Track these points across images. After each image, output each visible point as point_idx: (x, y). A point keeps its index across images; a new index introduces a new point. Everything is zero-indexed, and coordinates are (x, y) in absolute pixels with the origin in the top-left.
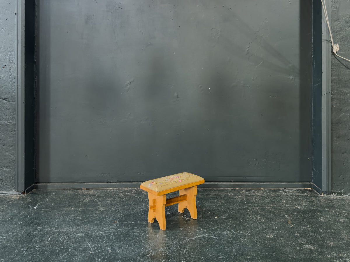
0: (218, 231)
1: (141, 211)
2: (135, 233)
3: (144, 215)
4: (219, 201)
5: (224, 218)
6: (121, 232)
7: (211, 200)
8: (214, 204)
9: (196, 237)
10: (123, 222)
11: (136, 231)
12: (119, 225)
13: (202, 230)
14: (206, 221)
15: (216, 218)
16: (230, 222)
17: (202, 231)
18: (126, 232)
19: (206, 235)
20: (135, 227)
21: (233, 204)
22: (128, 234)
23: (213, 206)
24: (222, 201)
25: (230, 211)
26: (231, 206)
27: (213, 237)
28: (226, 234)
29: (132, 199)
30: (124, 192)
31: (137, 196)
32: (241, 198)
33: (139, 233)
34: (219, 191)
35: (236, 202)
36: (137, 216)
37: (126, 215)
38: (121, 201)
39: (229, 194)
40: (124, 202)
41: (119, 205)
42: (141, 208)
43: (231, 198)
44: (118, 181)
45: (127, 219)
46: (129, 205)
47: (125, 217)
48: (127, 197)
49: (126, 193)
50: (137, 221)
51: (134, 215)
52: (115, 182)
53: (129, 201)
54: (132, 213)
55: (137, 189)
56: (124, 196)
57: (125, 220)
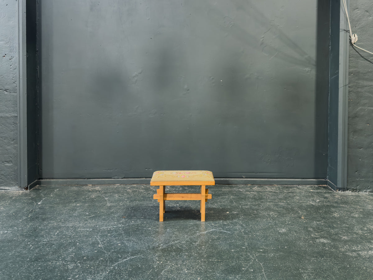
0: (229, 225)
1: (150, 206)
2: (145, 227)
3: (154, 210)
4: (231, 197)
6: (130, 227)
7: (221, 196)
8: (225, 200)
10: (132, 217)
11: (145, 225)
12: (128, 220)
14: (218, 216)
15: (227, 213)
17: (213, 225)
18: (135, 227)
19: (218, 230)
20: (144, 221)
21: (245, 200)
22: (137, 229)
24: (234, 197)
25: (242, 207)
26: (243, 201)
29: (141, 194)
30: (131, 187)
31: (145, 192)
32: (253, 194)
33: (149, 227)
34: (231, 187)
35: (248, 197)
36: (146, 212)
37: (134, 210)
38: (129, 197)
39: (241, 190)
40: (132, 197)
41: (126, 201)
42: (150, 204)
43: (243, 194)
44: (125, 177)
45: (136, 214)
46: (137, 201)
47: (133, 212)
48: (135, 192)
49: (134, 189)
50: (146, 215)
51: (143, 210)
52: (122, 178)
53: (137, 196)
54: (141, 208)
55: (145, 185)
56: (132, 191)
57: (134, 215)
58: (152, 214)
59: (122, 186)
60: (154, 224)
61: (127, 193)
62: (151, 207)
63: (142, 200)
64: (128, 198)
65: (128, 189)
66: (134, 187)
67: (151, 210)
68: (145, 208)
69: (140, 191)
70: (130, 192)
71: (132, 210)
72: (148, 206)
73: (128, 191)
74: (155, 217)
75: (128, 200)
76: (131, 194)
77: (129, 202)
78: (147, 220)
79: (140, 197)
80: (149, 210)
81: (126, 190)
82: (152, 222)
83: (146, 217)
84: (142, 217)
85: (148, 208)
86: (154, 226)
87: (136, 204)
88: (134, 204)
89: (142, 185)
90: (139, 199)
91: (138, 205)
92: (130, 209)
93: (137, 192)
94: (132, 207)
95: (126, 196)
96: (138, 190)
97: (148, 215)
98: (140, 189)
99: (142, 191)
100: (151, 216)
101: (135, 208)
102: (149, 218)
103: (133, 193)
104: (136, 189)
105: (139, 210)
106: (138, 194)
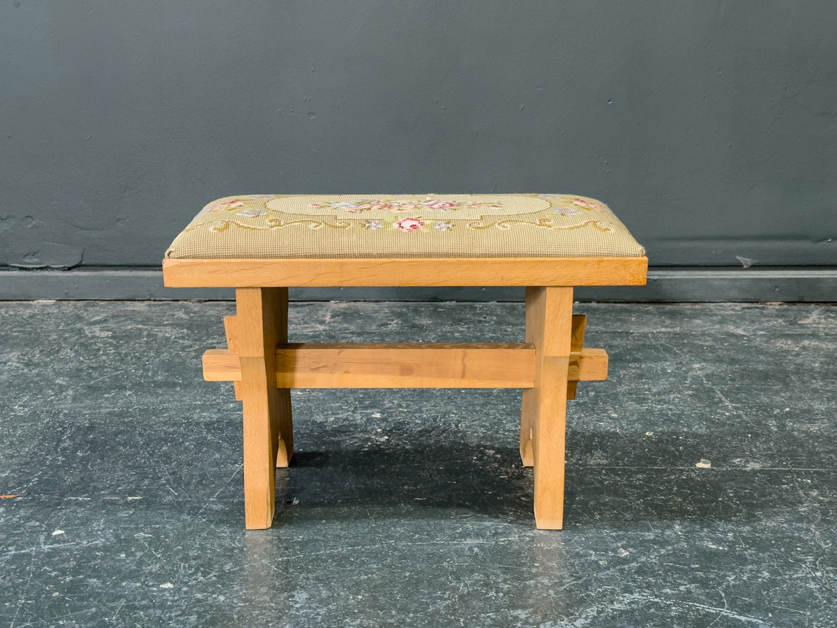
0: (743, 560)
1: (198, 424)
2: (133, 576)
3: (219, 449)
4: (692, 369)
5: (757, 466)
6: (23, 573)
7: (636, 360)
8: (663, 384)
9: (592, 611)
10: (62, 495)
11: (140, 563)
12: (27, 519)
13: (624, 553)
14: (641, 487)
15: (699, 465)
16: (815, 499)
17: (625, 561)
18: (64, 572)
19: (667, 597)
20: (137, 529)
21: (785, 384)
22: (72, 588)
23: (659, 393)
24: (711, 368)
25: (782, 427)
26: (777, 393)
27: (725, 612)
28: (812, 585)
29: (158, 353)
30: (114, 316)
31: (187, 343)
32: (816, 349)
33: (160, 578)
34: (672, 315)
35: (799, 371)
36: (167, 458)
37: (94, 446)
38: (84, 366)
39: (740, 331)
40: (101, 367)
41: (62, 388)
42: (204, 408)
43: (759, 351)
44: (83, 263)
45: (95, 477)
46: (130, 390)
47: (83, 458)
48: (126, 342)
49: (129, 322)
50: (164, 485)
51: (148, 445)
52: (69, 269)
53: (133, 364)
54: (140, 434)
55: (197, 304)
56: (112, 337)
57: (82, 478)
58: (203, 476)
59: (68, 308)
60: (202, 548)
61: (82, 345)
62: (209, 425)
63: (158, 385)
64: (76, 375)
65: (95, 323)
66: (131, 316)
67: (200, 443)
68: (166, 433)
69: (160, 335)
70: (101, 342)
71: (80, 444)
72: (185, 423)
73: (90, 335)
74: (221, 498)
75: (72, 385)
76: (101, 353)
77: (74, 399)
78: (162, 513)
79: (148, 370)
80: (186, 448)
81: (80, 331)
82: (190, 533)
83: (156, 496)
84: (130, 498)
85: (184, 435)
86: (202, 566)
87: (116, 409)
88: (106, 407)
89: (180, 303)
90: (141, 377)
91: (129, 412)
92: (70, 438)
93: (138, 343)
94: (87, 425)
95: (67, 363)
96: (146, 329)
97: (178, 481)
98: (162, 327)
99: (170, 333)
100: (192, 488)
101: (105, 432)
102: (177, 502)
103: (116, 347)
104: (141, 322)
105: (121, 448)
106: (144, 352)
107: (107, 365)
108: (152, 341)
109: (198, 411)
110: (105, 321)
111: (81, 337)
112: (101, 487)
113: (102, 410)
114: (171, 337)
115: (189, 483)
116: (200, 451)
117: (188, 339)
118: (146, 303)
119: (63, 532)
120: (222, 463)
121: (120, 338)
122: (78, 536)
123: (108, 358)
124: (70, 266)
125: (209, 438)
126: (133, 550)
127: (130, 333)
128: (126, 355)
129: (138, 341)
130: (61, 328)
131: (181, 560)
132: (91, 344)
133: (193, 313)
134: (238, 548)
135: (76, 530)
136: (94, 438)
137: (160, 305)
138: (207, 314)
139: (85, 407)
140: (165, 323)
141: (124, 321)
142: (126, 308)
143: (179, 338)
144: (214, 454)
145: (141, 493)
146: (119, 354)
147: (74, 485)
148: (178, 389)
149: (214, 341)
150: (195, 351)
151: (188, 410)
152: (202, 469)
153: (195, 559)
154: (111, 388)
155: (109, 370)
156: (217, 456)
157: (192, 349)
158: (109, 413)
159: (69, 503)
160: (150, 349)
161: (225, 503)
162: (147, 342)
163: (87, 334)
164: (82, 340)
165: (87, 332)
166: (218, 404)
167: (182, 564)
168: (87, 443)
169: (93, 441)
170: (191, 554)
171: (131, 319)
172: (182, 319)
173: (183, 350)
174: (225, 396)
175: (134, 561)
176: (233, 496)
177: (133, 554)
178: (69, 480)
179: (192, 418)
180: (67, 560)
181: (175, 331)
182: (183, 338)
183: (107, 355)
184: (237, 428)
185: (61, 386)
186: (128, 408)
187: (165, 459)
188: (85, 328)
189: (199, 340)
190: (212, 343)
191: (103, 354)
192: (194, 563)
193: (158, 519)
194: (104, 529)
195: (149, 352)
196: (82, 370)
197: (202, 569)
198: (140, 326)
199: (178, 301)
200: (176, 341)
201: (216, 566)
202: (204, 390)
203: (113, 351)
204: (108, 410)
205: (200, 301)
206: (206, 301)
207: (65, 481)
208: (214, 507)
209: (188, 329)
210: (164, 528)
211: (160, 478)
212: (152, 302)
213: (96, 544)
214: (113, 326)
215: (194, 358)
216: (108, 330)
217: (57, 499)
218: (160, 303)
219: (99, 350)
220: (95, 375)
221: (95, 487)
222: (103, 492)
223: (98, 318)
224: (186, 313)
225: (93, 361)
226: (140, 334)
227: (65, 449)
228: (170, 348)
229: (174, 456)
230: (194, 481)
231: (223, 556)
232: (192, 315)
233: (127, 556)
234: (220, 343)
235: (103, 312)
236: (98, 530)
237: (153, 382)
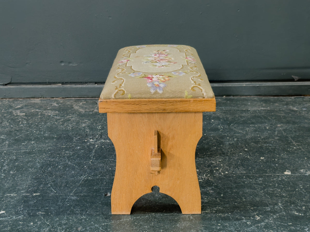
1: (64, 157)
10: (4, 193)
11: (40, 227)
20: (38, 210)
29: (46, 123)
30: (26, 106)
36: (51, 174)
37: (18, 169)
38: (13, 130)
40: (20, 130)
41: (3, 141)
42: (66, 149)
44: (12, 82)
45: (19, 184)
46: (33, 141)
47: (13, 175)
48: (31, 118)
49: (32, 108)
50: (50, 187)
51: (42, 168)
52: (6, 85)
53: (35, 128)
54: (38, 162)
55: (62, 99)
56: (25, 116)
57: (13, 185)
58: (67, 183)
59: (6, 102)
60: (68, 219)
61: (12, 119)
62: (69, 157)
63: (46, 138)
64: (9, 134)
65: (18, 109)
66: (33, 106)
67: (65, 166)
68: (50, 161)
69: (46, 114)
70: (20, 118)
71: (12, 168)
72: (58, 157)
73: (15, 115)
74: (76, 193)
75: (8, 139)
76: (20, 123)
77: (9, 146)
78: (49, 202)
79: (41, 131)
80: (59, 169)
81: (11, 113)
82: (62, 212)
83: (46, 193)
84: (34, 194)
85: (58, 162)
86: (68, 228)
87: (27, 150)
88: (23, 149)
89: (54, 99)
90: (38, 135)
91: (33, 152)
92: (7, 165)
93: (37, 118)
94: (15, 158)
95: (5, 128)
96: (40, 112)
97: (56, 185)
98: (47, 111)
99: (51, 113)
100: (62, 188)
101: (23, 161)
102: (56, 196)
103: (27, 120)
104: (38, 108)
105: (30, 169)
106: (39, 122)
107: (23, 129)
108: (43, 117)
109: (64, 150)
110: (22, 108)
111: (12, 116)
112: (21, 189)
113: (21, 151)
114: (51, 115)
115: (60, 187)
116: (65, 170)
117: (58, 116)
118: (40, 99)
119: (4, 212)
120: (75, 176)
121: (29, 116)
122: (11, 214)
123: (24, 126)
124: (6, 83)
125: (69, 164)
126: (36, 220)
127: (33, 113)
128: (32, 124)
129: (36, 117)
130: (3, 111)
131: (59, 225)
132: (16, 119)
133: (60, 103)
134: (84, 219)
135: (10, 211)
136: (18, 164)
137: (46, 100)
138: (67, 104)
139: (14, 150)
140: (48, 108)
141: (30, 108)
142: (31, 102)
143: (54, 116)
144: (71, 171)
145: (39, 191)
146: (28, 123)
147: (9, 188)
148: (55, 140)
149: (70, 117)
150: (62, 121)
151: (60, 150)
152: (66, 179)
153: (64, 225)
154: (25, 140)
155: (24, 131)
156: (73, 172)
157: (60, 121)
158: (25, 152)
159: (7, 197)
160: (42, 121)
161: (77, 196)
162: (41, 118)
163: (14, 114)
164: (12, 117)
165: (14, 113)
166: (73, 147)
167: (59, 228)
168: (15, 167)
169: (17, 166)
170: (63, 222)
171: (33, 107)
172: (55, 106)
173: (56, 121)
174: (76, 143)
175: (37, 226)
176: (81, 192)
177: (36, 223)
178: (7, 185)
179: (61, 154)
180: (6, 227)
181: (53, 112)
182: (56, 115)
183: (23, 124)
184: (81, 159)
185: (3, 139)
186: (33, 150)
187: (49, 174)
188: (14, 111)
189: (63, 116)
190: (69, 118)
191: (21, 124)
192: (64, 227)
193: (47, 205)
194: (23, 210)
195: (42, 123)
196: (12, 132)
197: (68, 230)
198: (37, 110)
199: (53, 98)
200: (53, 117)
201: (75, 228)
202: (66, 140)
203: (25, 122)
204: (23, 151)
205: (63, 98)
206: (66, 98)
207: (5, 186)
208: (72, 198)
209: (58, 111)
210: (50, 209)
211: (48, 184)
212: (42, 99)
213: (20, 218)
214: (25, 110)
215: (61, 125)
216: (23, 112)
217: (2, 195)
218: (46, 99)
219: (19, 122)
220: (18, 134)
221: (18, 189)
222: (22, 191)
223: (19, 106)
224: (57, 104)
225: (17, 127)
226: (37, 114)
227: (5, 170)
228: (51, 120)
229: (54, 173)
230: (63, 185)
231: (77, 223)
232: (60, 104)
233: (34, 224)
234: (73, 118)
235: (21, 104)
236: (20, 211)
237: (44, 137)
